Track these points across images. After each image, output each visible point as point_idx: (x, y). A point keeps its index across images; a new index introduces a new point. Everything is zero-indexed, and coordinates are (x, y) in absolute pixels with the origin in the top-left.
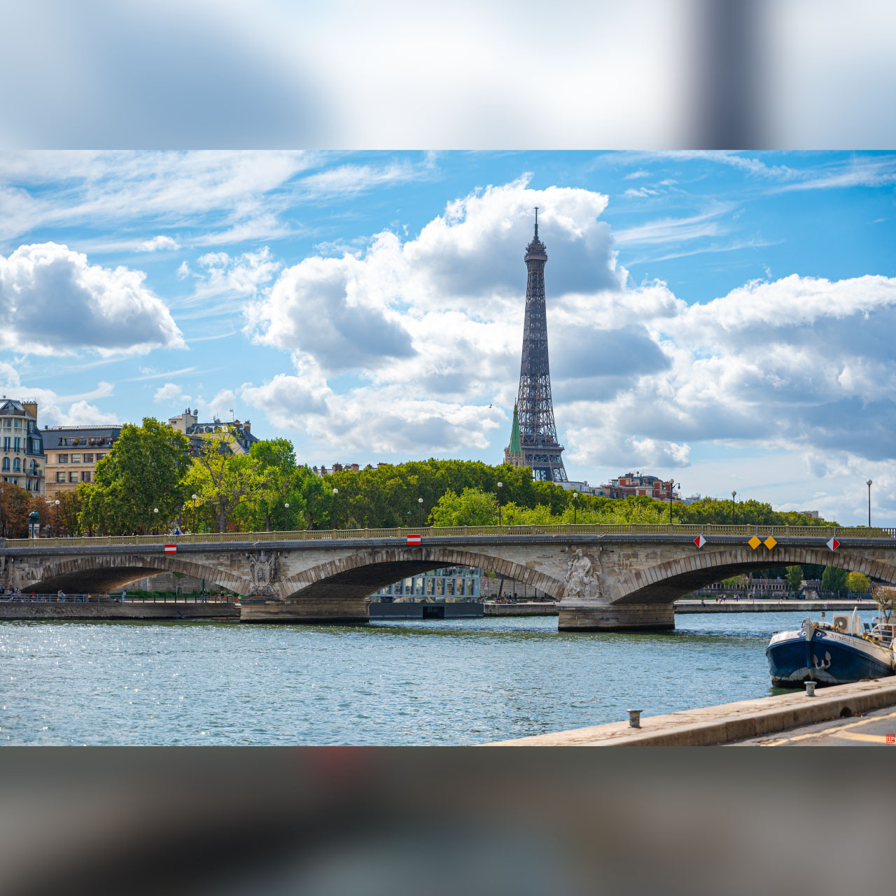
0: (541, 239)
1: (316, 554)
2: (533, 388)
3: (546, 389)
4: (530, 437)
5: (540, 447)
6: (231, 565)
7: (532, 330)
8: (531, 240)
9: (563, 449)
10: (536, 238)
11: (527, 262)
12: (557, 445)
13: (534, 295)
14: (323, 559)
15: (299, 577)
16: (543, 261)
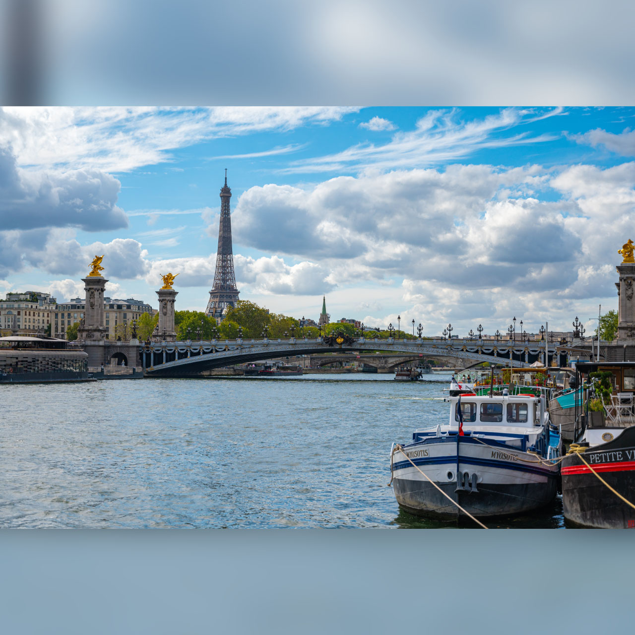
0: (228, 185)
1: (395, 358)
2: (223, 261)
3: (230, 262)
4: (223, 286)
5: (228, 291)
6: (374, 360)
7: (224, 232)
8: (223, 186)
9: (239, 292)
10: (226, 184)
11: (221, 197)
12: (236, 290)
13: (225, 214)
14: (397, 359)
15: (391, 363)
16: (230, 196)
